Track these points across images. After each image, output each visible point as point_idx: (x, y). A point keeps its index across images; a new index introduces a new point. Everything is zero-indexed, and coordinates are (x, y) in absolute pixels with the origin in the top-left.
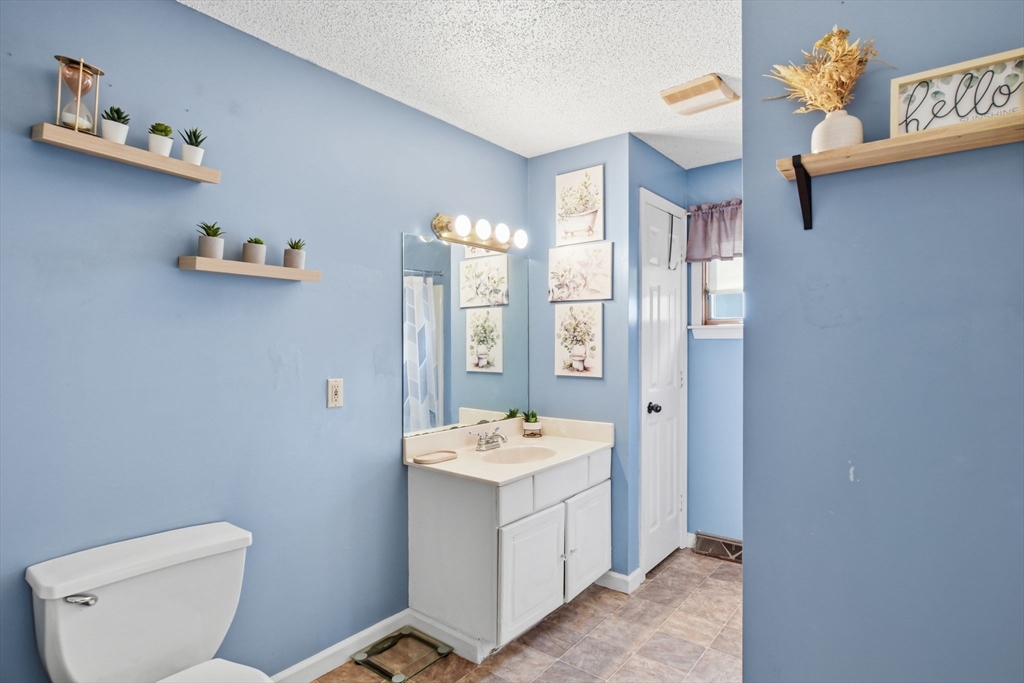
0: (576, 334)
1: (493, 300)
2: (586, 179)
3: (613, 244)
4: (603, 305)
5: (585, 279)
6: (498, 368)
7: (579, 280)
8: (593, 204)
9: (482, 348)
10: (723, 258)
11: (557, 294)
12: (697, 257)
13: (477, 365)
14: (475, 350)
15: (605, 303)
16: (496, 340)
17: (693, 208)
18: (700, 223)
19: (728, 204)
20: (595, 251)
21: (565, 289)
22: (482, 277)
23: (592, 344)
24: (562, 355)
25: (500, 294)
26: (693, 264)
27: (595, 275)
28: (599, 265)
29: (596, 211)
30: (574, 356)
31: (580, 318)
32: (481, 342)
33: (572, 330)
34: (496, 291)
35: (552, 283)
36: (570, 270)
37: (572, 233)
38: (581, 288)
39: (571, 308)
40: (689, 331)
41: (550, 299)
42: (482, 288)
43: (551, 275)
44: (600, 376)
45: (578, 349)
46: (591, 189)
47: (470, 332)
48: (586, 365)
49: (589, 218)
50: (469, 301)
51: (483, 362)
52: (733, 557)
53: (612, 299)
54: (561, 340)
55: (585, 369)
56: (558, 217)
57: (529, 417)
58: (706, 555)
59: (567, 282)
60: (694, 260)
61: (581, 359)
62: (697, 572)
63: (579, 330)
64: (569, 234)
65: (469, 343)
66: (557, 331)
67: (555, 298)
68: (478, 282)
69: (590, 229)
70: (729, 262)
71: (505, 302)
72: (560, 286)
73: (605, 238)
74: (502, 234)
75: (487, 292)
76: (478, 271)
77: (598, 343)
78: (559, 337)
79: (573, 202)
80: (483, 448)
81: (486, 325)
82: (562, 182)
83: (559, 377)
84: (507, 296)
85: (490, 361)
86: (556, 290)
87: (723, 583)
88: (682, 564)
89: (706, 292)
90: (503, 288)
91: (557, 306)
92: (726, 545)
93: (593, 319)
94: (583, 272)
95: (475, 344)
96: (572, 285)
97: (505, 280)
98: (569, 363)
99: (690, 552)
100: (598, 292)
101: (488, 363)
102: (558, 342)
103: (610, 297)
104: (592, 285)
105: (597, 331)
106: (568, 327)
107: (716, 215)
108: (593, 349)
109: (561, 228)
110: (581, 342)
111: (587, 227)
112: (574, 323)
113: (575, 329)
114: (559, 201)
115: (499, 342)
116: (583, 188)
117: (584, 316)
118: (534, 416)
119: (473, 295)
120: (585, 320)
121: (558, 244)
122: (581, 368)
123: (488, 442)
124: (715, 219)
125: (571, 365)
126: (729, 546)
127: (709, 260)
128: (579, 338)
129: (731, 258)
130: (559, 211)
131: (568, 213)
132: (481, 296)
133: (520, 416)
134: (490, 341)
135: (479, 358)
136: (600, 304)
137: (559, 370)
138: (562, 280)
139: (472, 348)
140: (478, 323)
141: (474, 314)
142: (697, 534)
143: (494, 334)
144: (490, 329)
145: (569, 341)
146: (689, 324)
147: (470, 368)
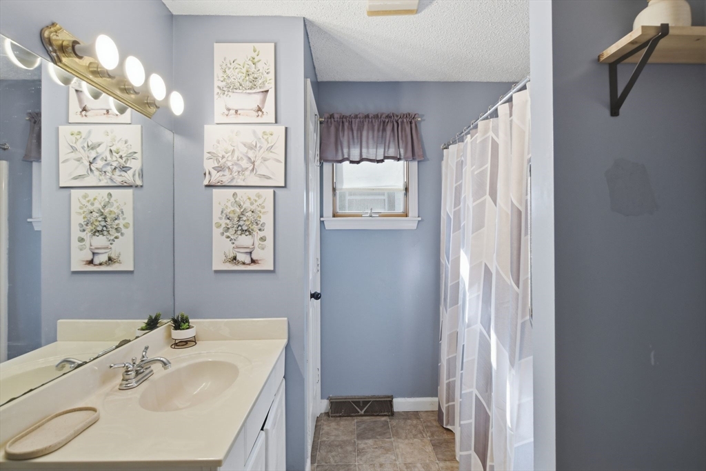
0: (241, 223)
1: (118, 180)
2: (254, 55)
3: (286, 129)
4: (274, 192)
5: (253, 163)
6: (127, 264)
7: (244, 163)
8: (263, 83)
9: (100, 241)
10: (352, 162)
11: (216, 177)
12: (330, 158)
13: (91, 262)
14: (87, 243)
15: (277, 190)
16: (124, 230)
17: (327, 115)
18: (333, 129)
19: (356, 117)
20: (264, 133)
21: (227, 172)
22: (99, 150)
23: (261, 234)
24: (221, 248)
25: (130, 172)
26: (325, 164)
27: (265, 160)
28: (270, 149)
29: (267, 91)
30: (238, 247)
31: (247, 205)
32: (96, 232)
33: (236, 219)
34: (124, 169)
35: (209, 165)
36: (233, 151)
37: (236, 111)
38: (247, 173)
39: (235, 195)
40: (322, 223)
41: (206, 182)
42: (99, 164)
43: (206, 155)
44: (272, 269)
45: (245, 240)
46: (260, 65)
47: (77, 219)
48: (254, 257)
49: (259, 97)
50: (75, 178)
51: (104, 258)
52: (362, 412)
53: (285, 187)
54: (221, 230)
55: (253, 261)
56: (216, 90)
57: (179, 323)
58: (340, 416)
59: (229, 164)
60: (327, 161)
61: (248, 250)
62: (345, 438)
63: (245, 218)
64: (233, 112)
65: (76, 233)
66: (215, 219)
67: (213, 181)
68: (93, 154)
69: (259, 109)
70: (355, 165)
71: (139, 182)
72: (219, 169)
73: (276, 122)
74: (158, 87)
75: (109, 169)
76: (93, 140)
77: (268, 232)
78: (219, 226)
79: (237, 76)
80: (133, 383)
81: (106, 211)
82: (222, 51)
83: (216, 272)
84: (142, 175)
85: (113, 256)
86: (214, 172)
87: (370, 442)
88: (328, 434)
89: (334, 190)
90: (135, 165)
91: (215, 191)
92: (353, 402)
93: (263, 207)
94: (251, 154)
95: (86, 235)
96: (235, 168)
97: (138, 156)
98: (232, 255)
99: (326, 418)
100: (269, 178)
101: (110, 259)
102: (216, 232)
103: (283, 185)
104: (262, 170)
105: (267, 219)
106: (231, 215)
107: (346, 124)
108: (263, 239)
109: (220, 104)
110: (248, 232)
111: (255, 107)
112: (238, 211)
113: (240, 218)
114: (218, 72)
115: (129, 233)
116: (250, 63)
117: (252, 204)
118: (185, 320)
119: (82, 170)
120: (253, 208)
121: (216, 121)
122: (248, 260)
123: (137, 373)
124: (346, 127)
125: (235, 258)
126: (357, 403)
127: (340, 161)
128: (245, 228)
129: (358, 162)
130: (217, 83)
131: (230, 88)
132: (96, 173)
133: (166, 322)
134: (113, 232)
135: (94, 254)
136: (271, 191)
137: (218, 264)
138: (222, 161)
139: (81, 240)
140: (91, 208)
141: (85, 197)
142: (329, 399)
143: (121, 222)
144: (113, 216)
145: (232, 231)
146: (322, 216)
147: (77, 266)
